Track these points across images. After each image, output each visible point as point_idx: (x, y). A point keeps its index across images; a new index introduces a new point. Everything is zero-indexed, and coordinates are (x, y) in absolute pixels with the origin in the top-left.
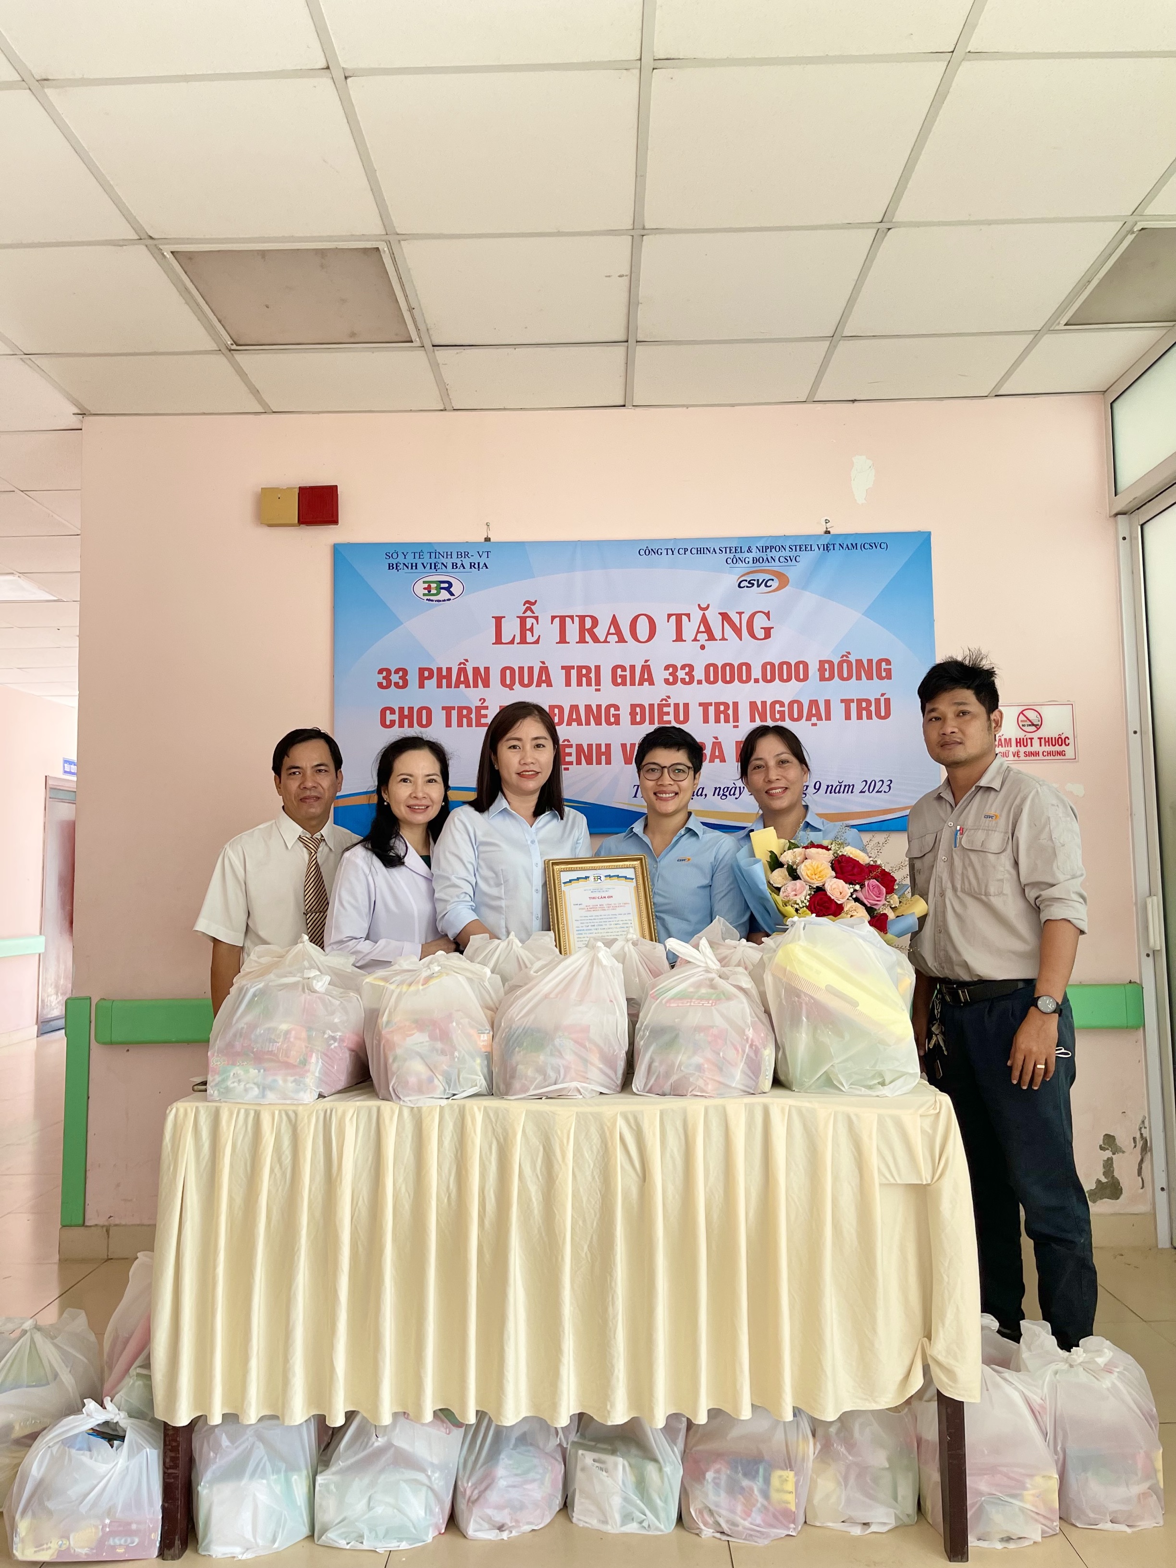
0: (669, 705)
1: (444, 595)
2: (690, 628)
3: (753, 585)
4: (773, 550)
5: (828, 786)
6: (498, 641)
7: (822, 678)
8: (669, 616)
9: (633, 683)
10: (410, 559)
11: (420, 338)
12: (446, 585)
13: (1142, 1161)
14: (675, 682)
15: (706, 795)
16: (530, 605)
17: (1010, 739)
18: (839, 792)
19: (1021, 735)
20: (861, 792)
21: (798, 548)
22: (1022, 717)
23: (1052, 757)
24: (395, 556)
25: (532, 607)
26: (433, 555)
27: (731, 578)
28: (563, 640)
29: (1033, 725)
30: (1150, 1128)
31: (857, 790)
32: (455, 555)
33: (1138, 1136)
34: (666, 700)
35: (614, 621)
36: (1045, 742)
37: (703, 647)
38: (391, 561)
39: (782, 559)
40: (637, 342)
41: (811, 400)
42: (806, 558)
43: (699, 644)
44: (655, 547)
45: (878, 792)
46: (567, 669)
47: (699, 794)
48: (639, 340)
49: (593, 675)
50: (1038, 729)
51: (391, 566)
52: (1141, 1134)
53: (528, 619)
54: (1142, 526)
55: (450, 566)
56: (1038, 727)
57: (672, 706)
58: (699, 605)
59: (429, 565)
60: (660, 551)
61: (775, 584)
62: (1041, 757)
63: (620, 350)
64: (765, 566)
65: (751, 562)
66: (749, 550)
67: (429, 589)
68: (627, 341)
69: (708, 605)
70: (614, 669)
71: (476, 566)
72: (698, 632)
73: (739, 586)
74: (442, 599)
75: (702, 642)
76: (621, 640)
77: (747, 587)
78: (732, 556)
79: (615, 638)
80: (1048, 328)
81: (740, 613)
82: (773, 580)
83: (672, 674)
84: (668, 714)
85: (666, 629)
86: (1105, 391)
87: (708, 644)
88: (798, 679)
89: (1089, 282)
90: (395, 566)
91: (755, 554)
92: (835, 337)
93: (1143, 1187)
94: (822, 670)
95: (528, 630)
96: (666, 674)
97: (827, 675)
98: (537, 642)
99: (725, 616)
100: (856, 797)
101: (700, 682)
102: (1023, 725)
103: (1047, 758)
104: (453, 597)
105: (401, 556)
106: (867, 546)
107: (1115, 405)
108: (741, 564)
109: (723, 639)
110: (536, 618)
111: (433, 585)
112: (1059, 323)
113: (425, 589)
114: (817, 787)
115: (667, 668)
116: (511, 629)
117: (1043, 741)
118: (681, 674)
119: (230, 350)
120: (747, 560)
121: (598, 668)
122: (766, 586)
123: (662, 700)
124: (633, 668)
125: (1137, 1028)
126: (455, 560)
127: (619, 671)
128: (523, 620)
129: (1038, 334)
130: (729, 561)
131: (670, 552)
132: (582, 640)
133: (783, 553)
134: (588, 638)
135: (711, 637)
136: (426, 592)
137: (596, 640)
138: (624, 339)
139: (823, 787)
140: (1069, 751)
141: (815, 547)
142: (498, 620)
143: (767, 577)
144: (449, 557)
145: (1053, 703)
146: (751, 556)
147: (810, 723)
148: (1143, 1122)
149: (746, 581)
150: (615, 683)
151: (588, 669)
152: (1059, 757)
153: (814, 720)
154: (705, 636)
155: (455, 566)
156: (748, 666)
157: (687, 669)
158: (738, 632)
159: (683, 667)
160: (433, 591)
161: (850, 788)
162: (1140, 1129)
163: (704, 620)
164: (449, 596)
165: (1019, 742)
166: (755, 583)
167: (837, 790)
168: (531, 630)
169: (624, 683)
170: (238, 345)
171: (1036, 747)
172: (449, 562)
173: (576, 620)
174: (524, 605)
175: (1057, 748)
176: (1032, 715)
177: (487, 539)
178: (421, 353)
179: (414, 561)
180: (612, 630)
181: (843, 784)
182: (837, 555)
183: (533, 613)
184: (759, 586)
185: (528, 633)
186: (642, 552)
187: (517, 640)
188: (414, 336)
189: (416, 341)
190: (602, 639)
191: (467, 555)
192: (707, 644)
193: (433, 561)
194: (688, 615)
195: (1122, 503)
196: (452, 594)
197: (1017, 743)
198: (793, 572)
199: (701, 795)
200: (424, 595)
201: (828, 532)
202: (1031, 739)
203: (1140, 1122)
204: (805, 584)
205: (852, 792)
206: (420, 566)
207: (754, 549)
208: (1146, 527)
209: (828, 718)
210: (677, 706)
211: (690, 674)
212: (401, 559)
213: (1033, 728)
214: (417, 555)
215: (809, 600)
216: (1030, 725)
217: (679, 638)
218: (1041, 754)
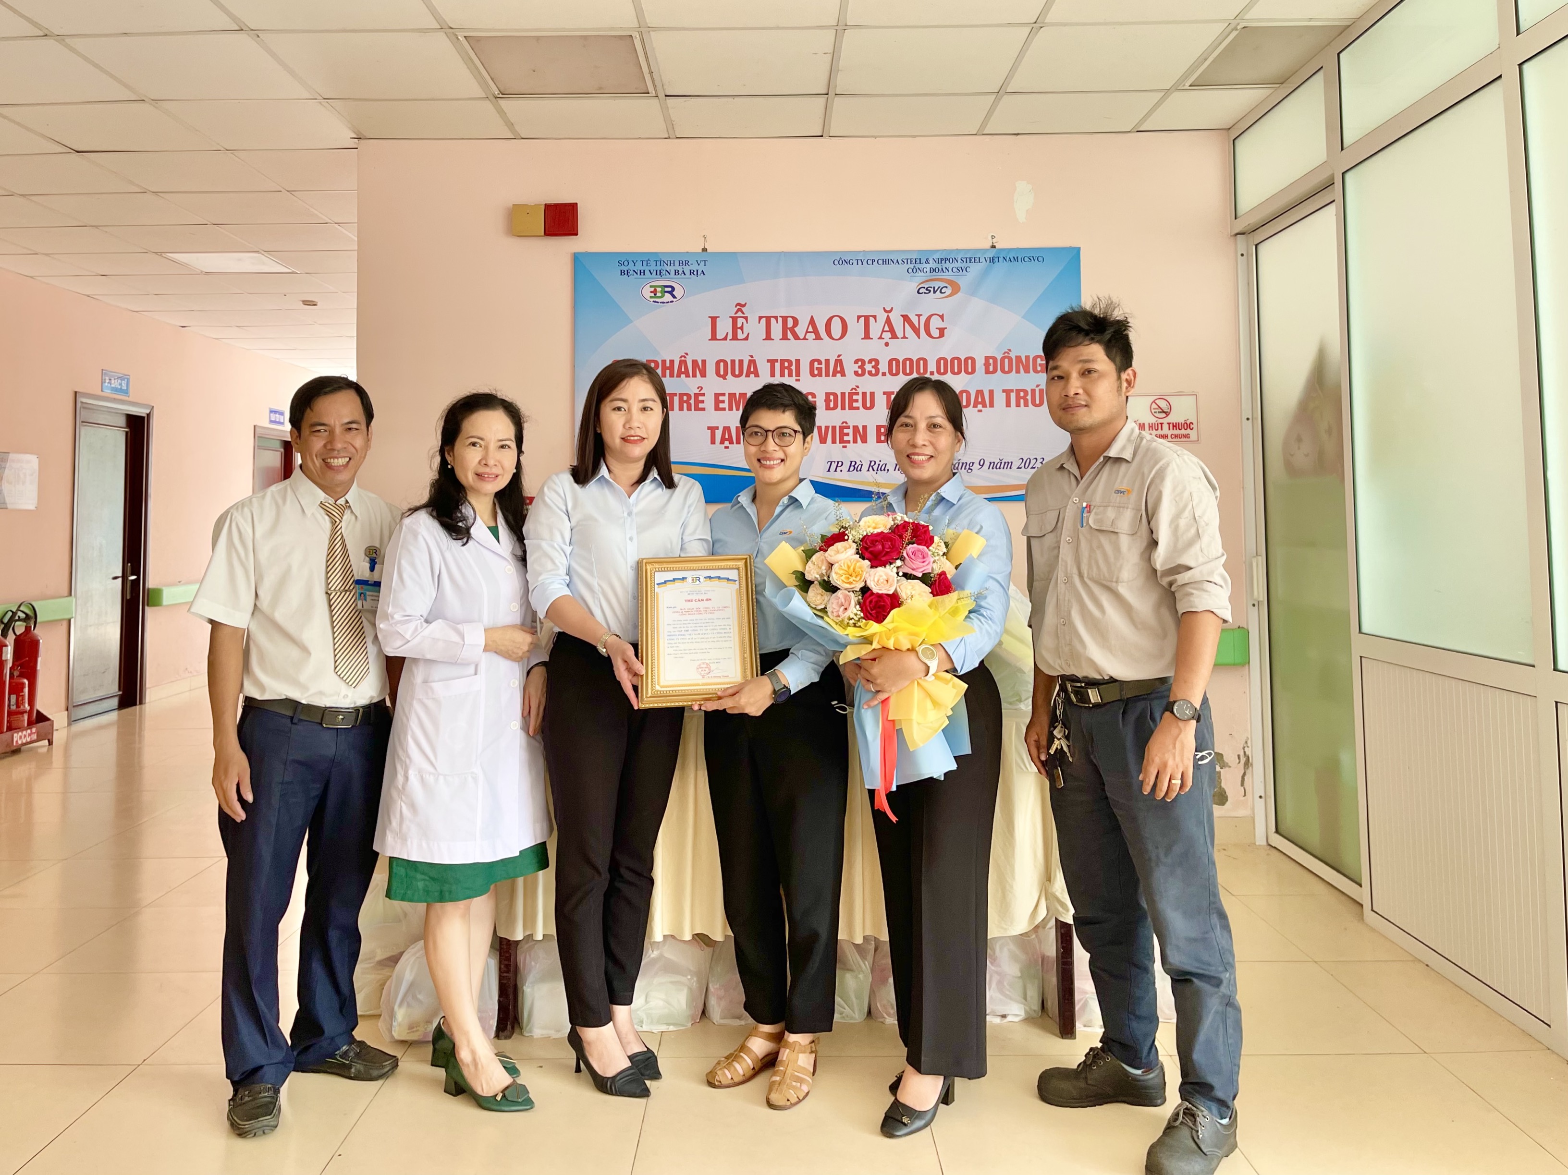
0: (857, 394)
1: (668, 297)
2: (876, 328)
3: (930, 291)
4: (947, 262)
5: (991, 463)
6: (714, 337)
7: (987, 372)
8: (859, 317)
9: (827, 375)
10: (639, 267)
11: (656, 91)
12: (670, 289)
13: (1244, 774)
14: (863, 374)
15: (888, 470)
16: (740, 306)
17: (1144, 424)
18: (1000, 468)
19: (1153, 420)
20: (1018, 468)
21: (968, 260)
22: (1154, 406)
23: (1179, 439)
24: (626, 263)
25: (743, 309)
26: (658, 263)
27: (913, 286)
28: (768, 337)
29: (1164, 412)
30: (1252, 747)
31: (1014, 467)
32: (677, 263)
33: (1242, 754)
34: (856, 389)
35: (812, 322)
36: (1173, 426)
37: (887, 344)
38: (623, 268)
39: (955, 270)
40: (836, 94)
41: (980, 133)
42: (975, 269)
43: (883, 342)
44: (847, 259)
45: (1032, 468)
46: (772, 362)
47: (883, 468)
48: (837, 93)
49: (793, 367)
50: (1167, 415)
51: (622, 273)
52: (1245, 752)
53: (739, 319)
54: (1256, 246)
55: (673, 273)
56: (1167, 414)
57: (861, 394)
58: (884, 308)
59: (655, 271)
60: (851, 262)
61: (948, 291)
62: (1169, 439)
63: (822, 100)
64: (941, 275)
65: (929, 271)
66: (927, 262)
67: (655, 292)
68: (827, 94)
69: (892, 308)
70: (812, 363)
71: (695, 273)
72: (883, 331)
73: (918, 292)
74: (666, 301)
75: (887, 340)
76: (818, 337)
77: (925, 293)
78: (912, 266)
79: (813, 336)
80: (1176, 87)
81: (919, 316)
82: (947, 287)
83: (862, 367)
84: (857, 401)
85: (856, 329)
86: (1229, 129)
87: (892, 342)
88: (967, 372)
89: (1206, 60)
90: (626, 272)
91: (932, 265)
92: (1000, 93)
93: (1245, 795)
94: (987, 364)
95: (739, 328)
96: (856, 367)
97: (991, 369)
98: (746, 339)
99: (906, 318)
100: (1014, 472)
101: (884, 374)
102: (1155, 412)
103: (1174, 440)
104: (676, 300)
105: (631, 264)
106: (1026, 259)
107: (1236, 141)
108: (920, 274)
109: (904, 337)
110: (746, 318)
111: (659, 289)
112: (1184, 85)
113: (651, 292)
114: (981, 463)
115: (856, 362)
116: (724, 327)
117: (1171, 425)
118: (868, 367)
119: (496, 98)
120: (925, 270)
121: (798, 361)
122: (941, 292)
123: (852, 389)
124: (827, 361)
125: (1243, 665)
126: (677, 268)
127: (816, 365)
128: (734, 320)
129: (1167, 92)
130: (910, 270)
131: (860, 262)
132: (785, 337)
133: (956, 265)
134: (790, 335)
135: (894, 336)
136: (652, 295)
137: (796, 337)
138: (825, 92)
139: (987, 464)
140: (1193, 434)
141: (982, 260)
142: (714, 320)
143: (942, 284)
144: (672, 265)
145: (1179, 394)
146: (928, 266)
147: (976, 409)
148: (1246, 742)
149: (924, 288)
150: (812, 374)
151: (790, 362)
152: (1184, 439)
153: (980, 407)
154: (889, 335)
155: (677, 272)
156: (925, 361)
157: (873, 363)
158: (917, 331)
159: (870, 362)
160: (659, 294)
161: (1009, 465)
162: (1244, 748)
163: (888, 321)
164: (672, 299)
165: (1151, 427)
166: (932, 290)
167: (998, 467)
168: (742, 328)
169: (820, 375)
170: (504, 94)
171: (1166, 430)
172: (672, 269)
173: (780, 320)
174: (736, 307)
175: (1183, 432)
176: (1163, 404)
177: (705, 250)
178: (656, 100)
179: (642, 269)
180: (810, 329)
181: (1003, 461)
182: (1001, 267)
183: (743, 313)
184: (935, 292)
185: (739, 331)
186: (836, 262)
187: (730, 336)
188: (651, 89)
189: (652, 93)
190: (802, 337)
191: (687, 263)
192: (890, 341)
193: (659, 268)
194: (875, 317)
195: (1240, 226)
196: (674, 297)
197: (1149, 427)
198: (964, 281)
199: (884, 470)
200: (651, 297)
201: (993, 247)
202: (1162, 424)
203: (1244, 742)
204: (973, 292)
205: (1010, 468)
206: (647, 272)
207: (931, 261)
208: (1260, 247)
209: (992, 405)
210: (864, 394)
211: (876, 367)
212: (631, 267)
213: (1164, 415)
214: (645, 263)
215: (977, 305)
216: (1160, 412)
217: (867, 336)
218: (1169, 436)
